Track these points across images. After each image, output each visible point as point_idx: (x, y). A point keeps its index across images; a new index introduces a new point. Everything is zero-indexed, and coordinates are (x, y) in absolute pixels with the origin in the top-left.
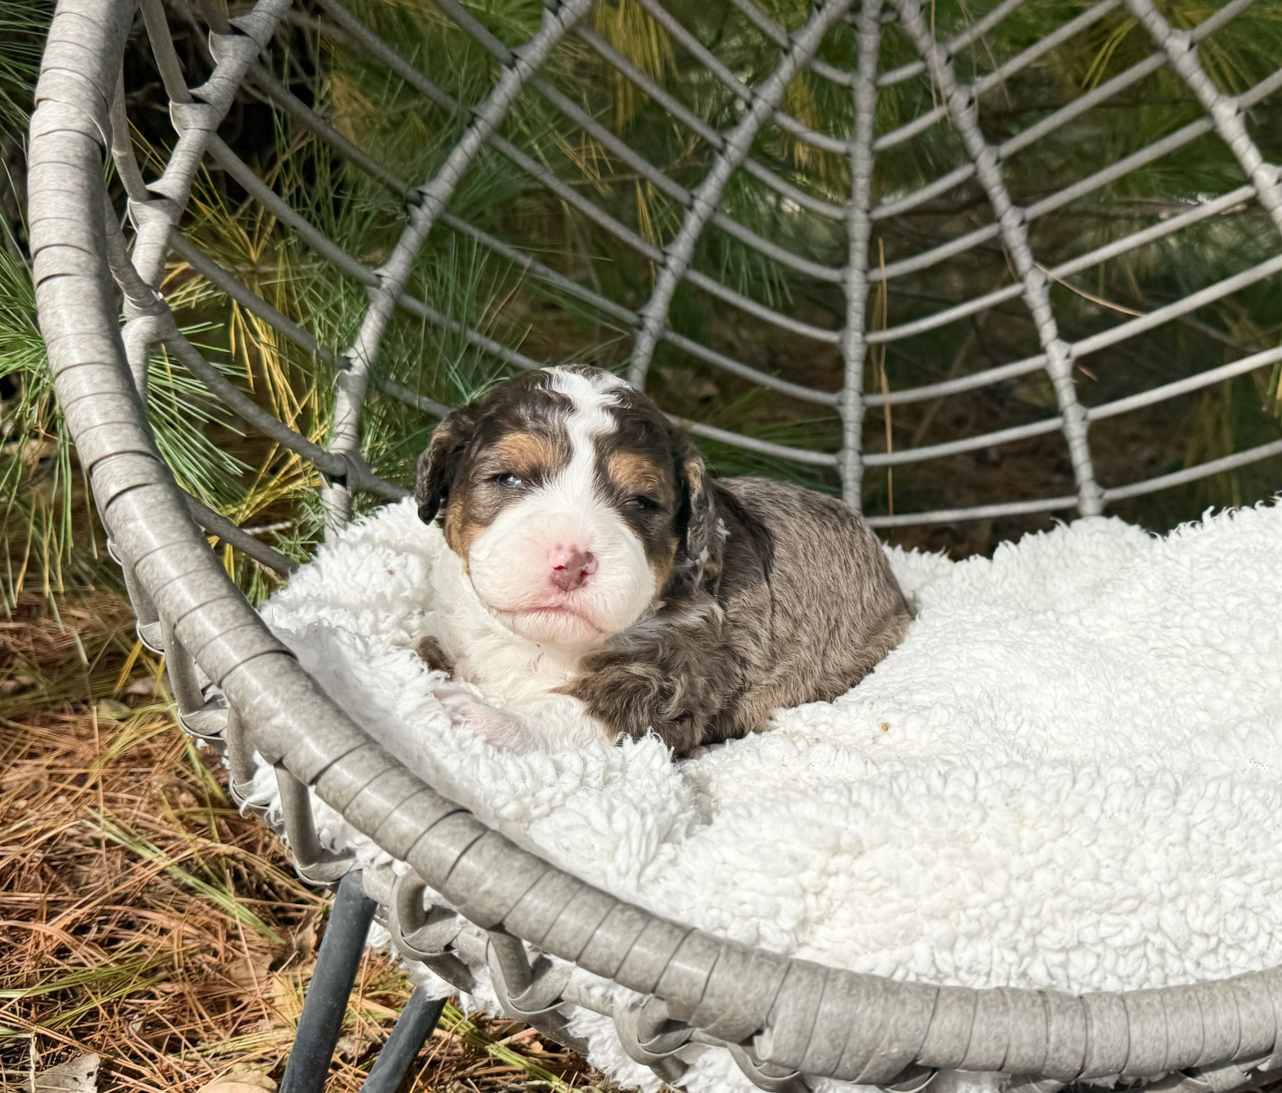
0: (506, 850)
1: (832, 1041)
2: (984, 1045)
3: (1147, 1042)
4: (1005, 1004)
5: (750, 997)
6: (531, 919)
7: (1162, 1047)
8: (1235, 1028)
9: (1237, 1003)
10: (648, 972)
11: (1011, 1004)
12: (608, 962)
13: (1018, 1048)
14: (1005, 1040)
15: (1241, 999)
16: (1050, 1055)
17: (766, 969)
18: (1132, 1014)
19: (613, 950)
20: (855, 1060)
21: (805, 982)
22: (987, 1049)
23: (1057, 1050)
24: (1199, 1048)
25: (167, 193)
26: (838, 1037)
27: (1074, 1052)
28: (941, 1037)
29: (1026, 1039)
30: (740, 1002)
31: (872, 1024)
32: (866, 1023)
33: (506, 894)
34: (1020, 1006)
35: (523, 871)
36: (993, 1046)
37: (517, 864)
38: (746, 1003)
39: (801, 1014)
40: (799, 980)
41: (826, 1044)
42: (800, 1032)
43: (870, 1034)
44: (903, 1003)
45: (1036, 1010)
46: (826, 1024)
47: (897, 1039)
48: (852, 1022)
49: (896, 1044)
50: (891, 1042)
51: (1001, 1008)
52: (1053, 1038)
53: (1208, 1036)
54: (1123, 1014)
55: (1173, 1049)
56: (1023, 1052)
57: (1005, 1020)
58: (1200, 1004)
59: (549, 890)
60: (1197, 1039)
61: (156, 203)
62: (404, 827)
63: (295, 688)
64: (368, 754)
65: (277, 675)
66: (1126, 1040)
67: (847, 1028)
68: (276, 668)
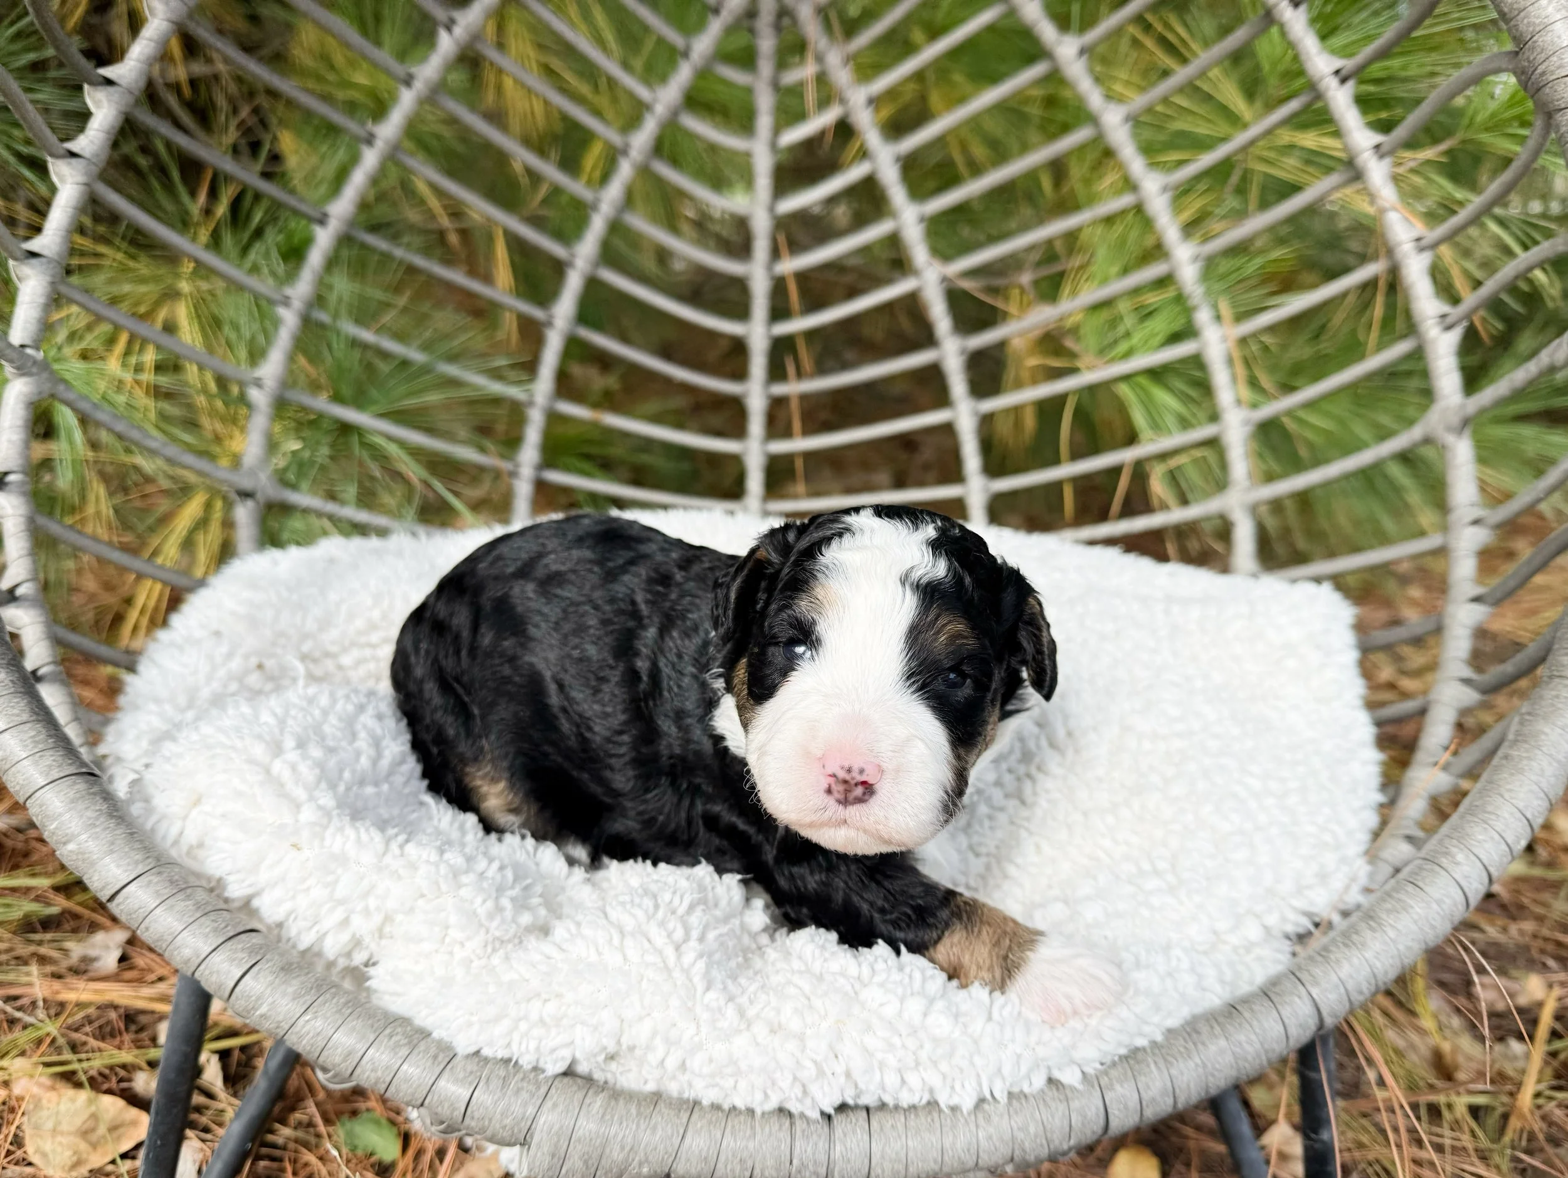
0: (281, 975)
1: (586, 1162)
2: (729, 1168)
3: (886, 1165)
4: (752, 1128)
5: (507, 1121)
6: (304, 1043)
7: (901, 1168)
8: (973, 1151)
9: (977, 1126)
10: (415, 1092)
11: (758, 1129)
12: (376, 1084)
13: (762, 1171)
14: (749, 1164)
15: (981, 1121)
16: (793, 1175)
17: (525, 1094)
18: (875, 1136)
19: (379, 1073)
21: (561, 1108)
22: (733, 1170)
23: (799, 1172)
24: (938, 1170)
25: (45, 252)
26: (590, 1159)
27: (816, 1173)
28: (688, 1161)
29: (770, 1162)
30: (498, 1125)
31: (622, 1148)
32: (617, 1148)
33: (281, 1018)
34: (767, 1129)
35: (296, 997)
36: (738, 1169)
37: (290, 990)
38: (504, 1126)
39: (555, 1138)
40: (555, 1105)
41: (579, 1164)
42: (553, 1155)
43: (621, 1156)
44: (654, 1129)
45: (781, 1135)
46: (579, 1147)
47: (647, 1160)
48: (604, 1147)
49: (647, 1165)
50: (640, 1164)
51: (749, 1133)
52: (795, 1162)
53: (946, 1158)
54: (866, 1137)
55: (911, 1169)
57: (751, 1145)
58: (941, 1127)
59: (320, 1014)
60: (935, 1161)
61: (34, 261)
62: (187, 952)
63: (89, 814)
64: (155, 879)
65: (72, 801)
66: (867, 1161)
67: (599, 1151)
68: (71, 794)
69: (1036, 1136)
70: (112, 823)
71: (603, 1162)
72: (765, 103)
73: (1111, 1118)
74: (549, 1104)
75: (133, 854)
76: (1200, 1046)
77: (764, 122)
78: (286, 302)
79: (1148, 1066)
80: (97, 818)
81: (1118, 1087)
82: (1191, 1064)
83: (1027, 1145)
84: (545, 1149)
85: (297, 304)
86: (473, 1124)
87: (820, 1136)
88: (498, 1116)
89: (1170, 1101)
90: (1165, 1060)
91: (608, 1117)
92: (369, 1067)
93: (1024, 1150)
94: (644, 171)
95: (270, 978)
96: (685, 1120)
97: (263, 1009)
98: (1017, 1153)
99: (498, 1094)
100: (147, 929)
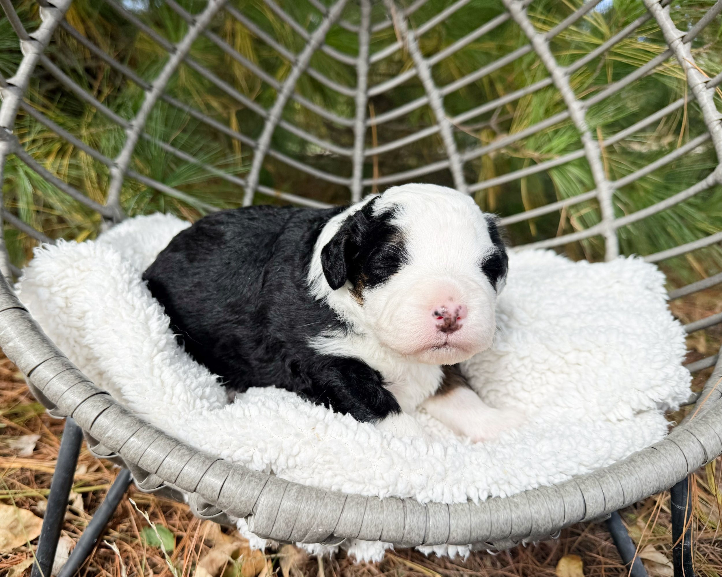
0: (121, 415)
1: (287, 524)
2: (369, 529)
3: (459, 531)
4: (382, 507)
5: (243, 499)
6: (131, 452)
7: (468, 532)
8: (509, 525)
9: (511, 511)
10: (191, 483)
11: (385, 508)
12: (170, 476)
13: (388, 532)
14: (381, 527)
15: (513, 508)
16: (405, 536)
17: (253, 483)
18: (452, 515)
19: (172, 470)
20: (300, 533)
21: (273, 492)
22: (371, 532)
23: (409, 533)
24: (488, 534)
25: (16, 84)
26: (289, 521)
27: (419, 535)
28: (345, 524)
29: (392, 527)
30: (238, 501)
31: (308, 516)
32: (305, 516)
33: (119, 439)
34: (390, 509)
35: (128, 427)
36: (374, 530)
37: (125, 423)
38: (241, 502)
39: (270, 509)
40: (270, 490)
41: (283, 524)
42: (269, 519)
43: (307, 520)
44: (326, 505)
45: (399, 511)
46: (283, 515)
47: (322, 524)
48: (297, 514)
49: (321, 527)
50: (318, 526)
51: (380, 510)
52: (407, 527)
53: (493, 528)
54: (447, 515)
55: (473, 534)
56: (390, 534)
57: (381, 517)
58: (490, 510)
59: (141, 437)
60: (487, 530)
61: (11, 88)
62: (69, 402)
63: (21, 327)
64: (54, 363)
65: (13, 321)
66: (448, 528)
67: (295, 517)
68: (13, 317)
69: (545, 516)
70: (33, 333)
71: (297, 524)
72: (364, 38)
73: (588, 507)
74: (267, 489)
75: (43, 349)
76: (637, 469)
77: (364, 49)
78: (131, 127)
79: (608, 479)
80: (25, 330)
81: (591, 490)
82: (633, 478)
83: (540, 522)
84: (264, 516)
85: (136, 128)
86: (224, 500)
87: (420, 513)
88: (238, 495)
89: (622, 500)
90: (618, 476)
91: (299, 498)
92: (167, 466)
93: (538, 526)
94: (304, 73)
95: (114, 416)
96: (343, 502)
97: (109, 434)
98: (534, 526)
99: (239, 483)
100: (48, 389)
